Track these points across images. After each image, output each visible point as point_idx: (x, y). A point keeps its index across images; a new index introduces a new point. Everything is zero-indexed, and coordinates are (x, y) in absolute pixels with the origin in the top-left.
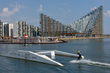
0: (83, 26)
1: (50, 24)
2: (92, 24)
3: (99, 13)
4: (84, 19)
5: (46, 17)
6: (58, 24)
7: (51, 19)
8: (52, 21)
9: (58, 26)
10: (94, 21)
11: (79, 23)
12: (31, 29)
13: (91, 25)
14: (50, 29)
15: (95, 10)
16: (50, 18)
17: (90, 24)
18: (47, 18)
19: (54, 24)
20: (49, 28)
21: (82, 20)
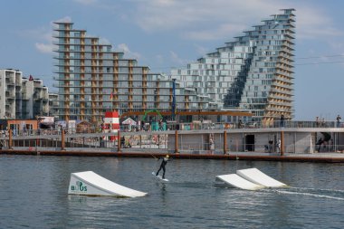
0: (220, 84)
1: (101, 68)
2: (263, 76)
3: (282, 38)
4: (224, 55)
5: (83, 39)
6: (134, 71)
7: (105, 49)
8: (111, 57)
9: (135, 78)
10: (266, 64)
11: (205, 72)
12: (9, 87)
13: (257, 82)
14: (101, 89)
15: (263, 23)
16: (100, 43)
17: (255, 75)
18: (89, 42)
19: (117, 68)
20: (98, 85)
21: (216, 61)
